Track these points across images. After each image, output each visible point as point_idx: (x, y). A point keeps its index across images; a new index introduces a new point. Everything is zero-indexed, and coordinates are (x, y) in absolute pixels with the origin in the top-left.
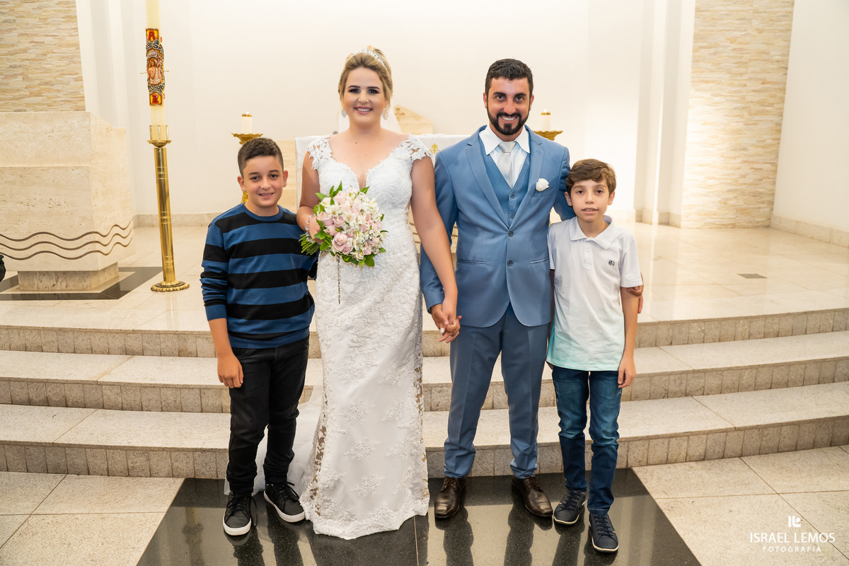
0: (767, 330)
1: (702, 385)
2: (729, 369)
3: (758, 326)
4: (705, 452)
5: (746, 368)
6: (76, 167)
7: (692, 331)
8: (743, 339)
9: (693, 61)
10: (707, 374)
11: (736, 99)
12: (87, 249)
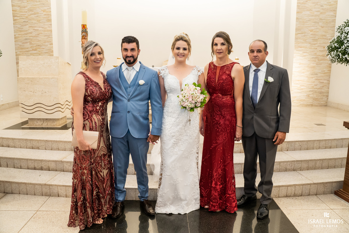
0: (326, 146)
1: (300, 166)
2: (311, 160)
3: (322, 144)
4: (302, 193)
5: (318, 160)
6: (53, 78)
7: (296, 145)
8: (317, 149)
9: (295, 39)
10: (302, 162)
11: (312, 54)
12: (56, 110)
